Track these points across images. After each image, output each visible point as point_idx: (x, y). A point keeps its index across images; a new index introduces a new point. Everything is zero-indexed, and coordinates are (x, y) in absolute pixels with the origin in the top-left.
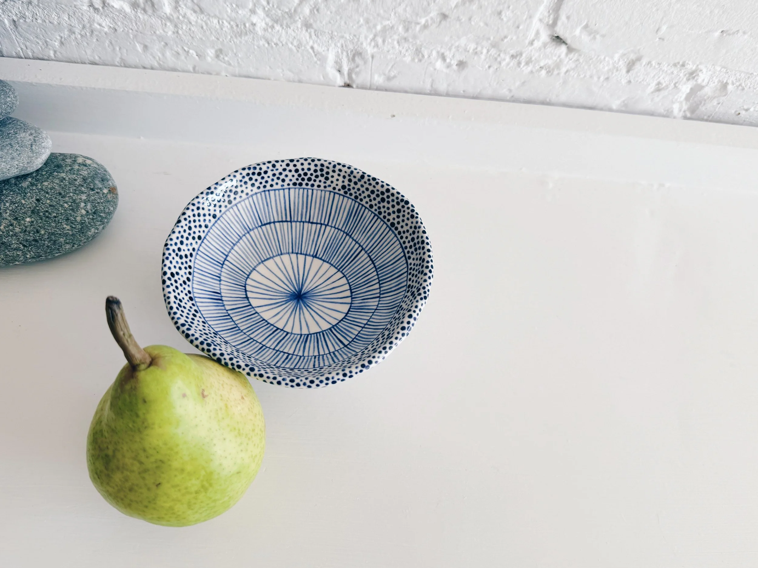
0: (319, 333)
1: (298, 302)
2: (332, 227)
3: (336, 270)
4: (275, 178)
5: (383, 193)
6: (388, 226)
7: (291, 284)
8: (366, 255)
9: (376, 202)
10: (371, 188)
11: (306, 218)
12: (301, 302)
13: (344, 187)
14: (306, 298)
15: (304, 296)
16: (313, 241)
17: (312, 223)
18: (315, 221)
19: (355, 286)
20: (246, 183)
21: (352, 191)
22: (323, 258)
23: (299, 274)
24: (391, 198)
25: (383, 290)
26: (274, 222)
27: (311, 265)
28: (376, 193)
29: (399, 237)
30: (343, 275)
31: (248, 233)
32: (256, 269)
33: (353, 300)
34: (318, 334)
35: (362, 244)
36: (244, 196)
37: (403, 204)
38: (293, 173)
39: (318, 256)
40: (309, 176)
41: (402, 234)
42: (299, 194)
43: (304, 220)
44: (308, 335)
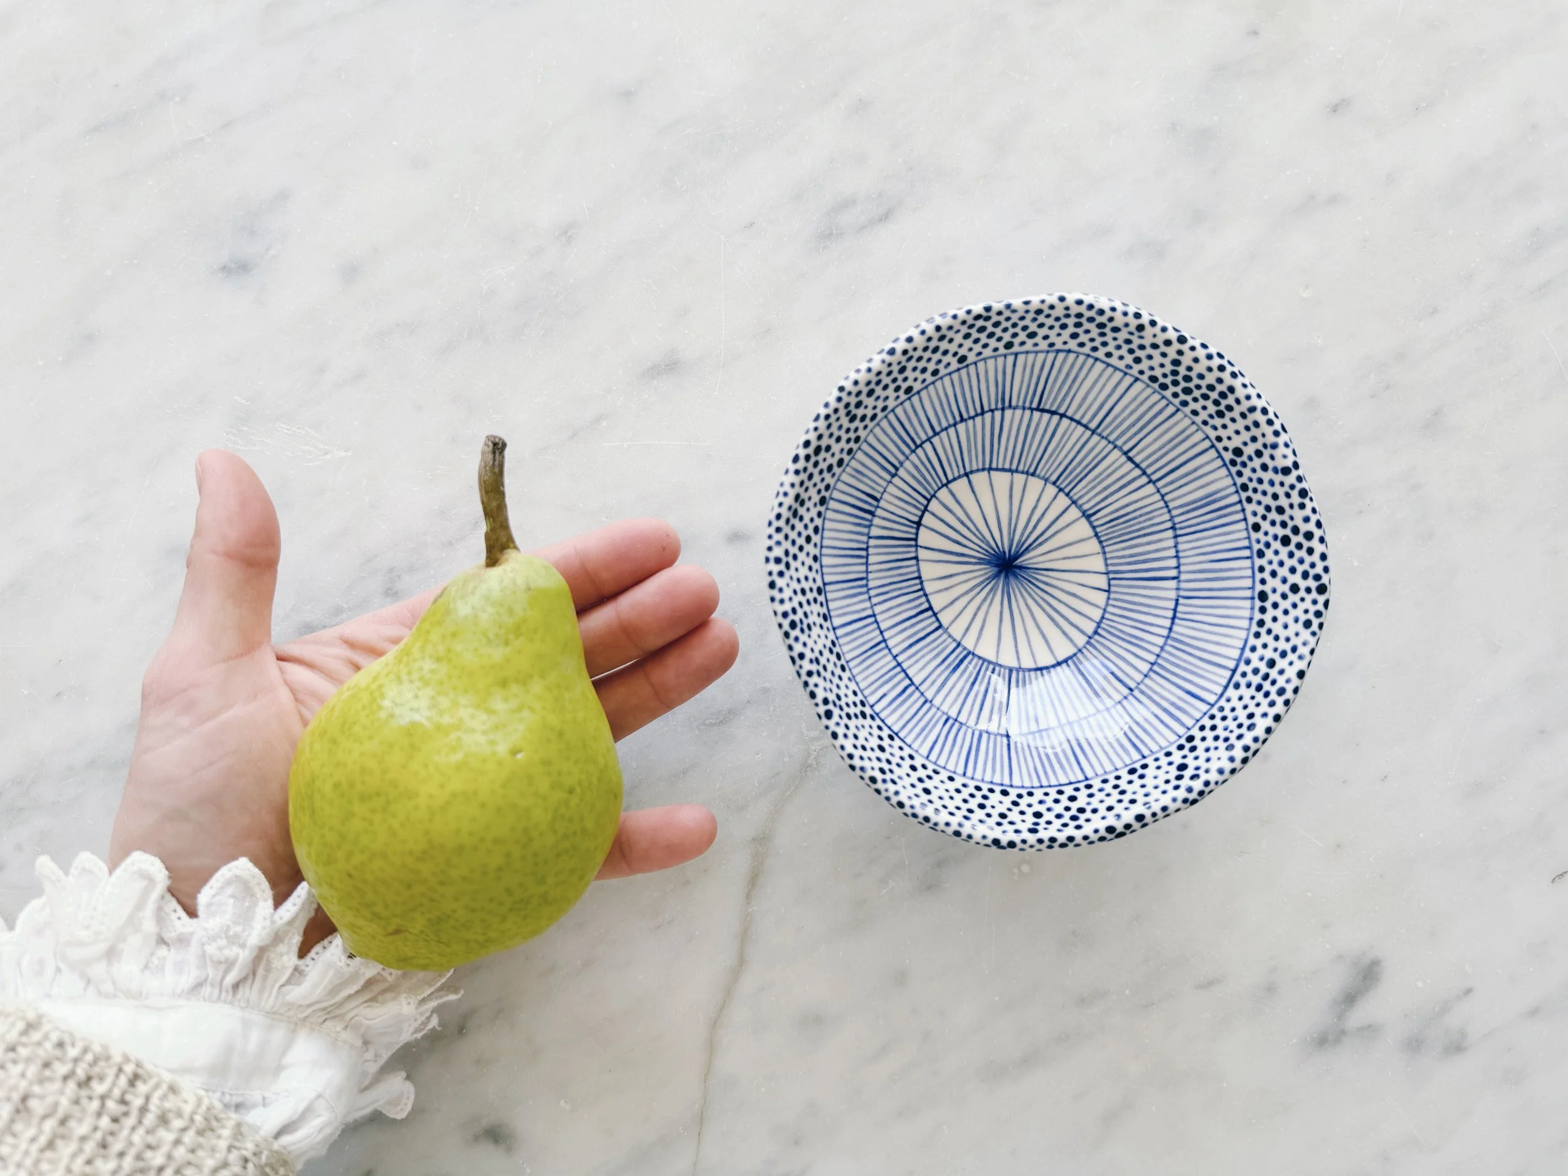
0: (990, 662)
1: (996, 576)
2: (1158, 491)
3: (1103, 569)
4: (1125, 347)
5: (1295, 530)
6: (1253, 588)
7: (1009, 534)
8: (1173, 595)
9: (1272, 531)
10: (1283, 502)
11: (1125, 442)
12: (1003, 576)
13: (1238, 452)
14: (1016, 576)
15: (1018, 571)
16: (1105, 489)
17: (1130, 459)
18: (1137, 460)
19: (1111, 627)
20: (1064, 327)
21: (1247, 472)
22: (1098, 530)
23: (1035, 527)
24: (1302, 553)
25: (1147, 686)
26: (1063, 416)
27: (1067, 526)
28: (1285, 517)
29: (1255, 628)
30: (1106, 588)
31: (1003, 409)
32: (970, 476)
33: (1088, 646)
34: (986, 664)
35: (1183, 568)
36: (1044, 345)
37: (1313, 584)
38: (1167, 361)
39: (1093, 519)
40: (1191, 385)
41: (1263, 631)
42: (1146, 399)
43: (1119, 443)
44: (969, 653)
